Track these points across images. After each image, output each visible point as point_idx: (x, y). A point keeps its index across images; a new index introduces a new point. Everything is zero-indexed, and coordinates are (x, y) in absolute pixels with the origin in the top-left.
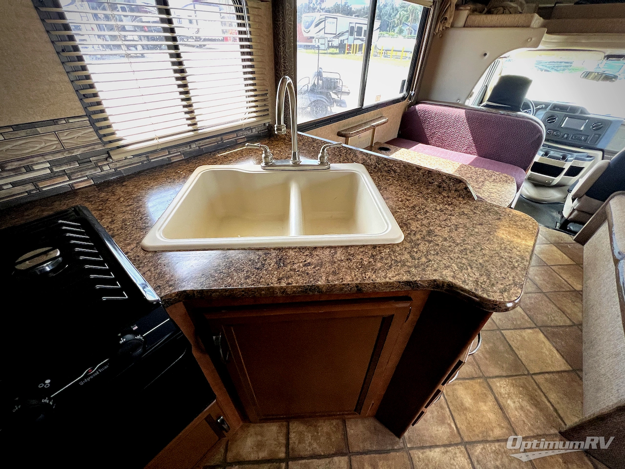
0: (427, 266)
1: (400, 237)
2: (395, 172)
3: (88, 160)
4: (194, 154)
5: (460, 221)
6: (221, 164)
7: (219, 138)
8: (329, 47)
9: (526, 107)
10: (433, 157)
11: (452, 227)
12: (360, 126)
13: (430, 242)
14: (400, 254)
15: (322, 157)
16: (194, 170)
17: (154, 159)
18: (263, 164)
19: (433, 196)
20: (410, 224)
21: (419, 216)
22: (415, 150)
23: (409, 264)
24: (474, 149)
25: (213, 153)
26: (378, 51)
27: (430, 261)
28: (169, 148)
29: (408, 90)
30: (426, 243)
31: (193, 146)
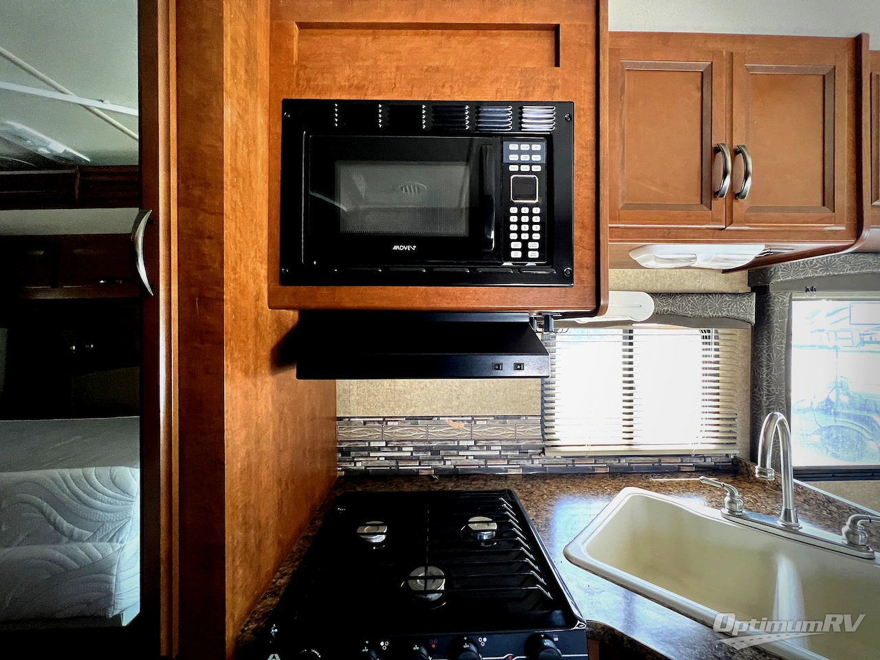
3: (526, 451)
4: (622, 470)
6: (656, 491)
7: (656, 459)
15: (853, 532)
16: (621, 489)
17: (580, 464)
18: (726, 511)
25: (646, 475)
28: (596, 458)
31: (623, 461)
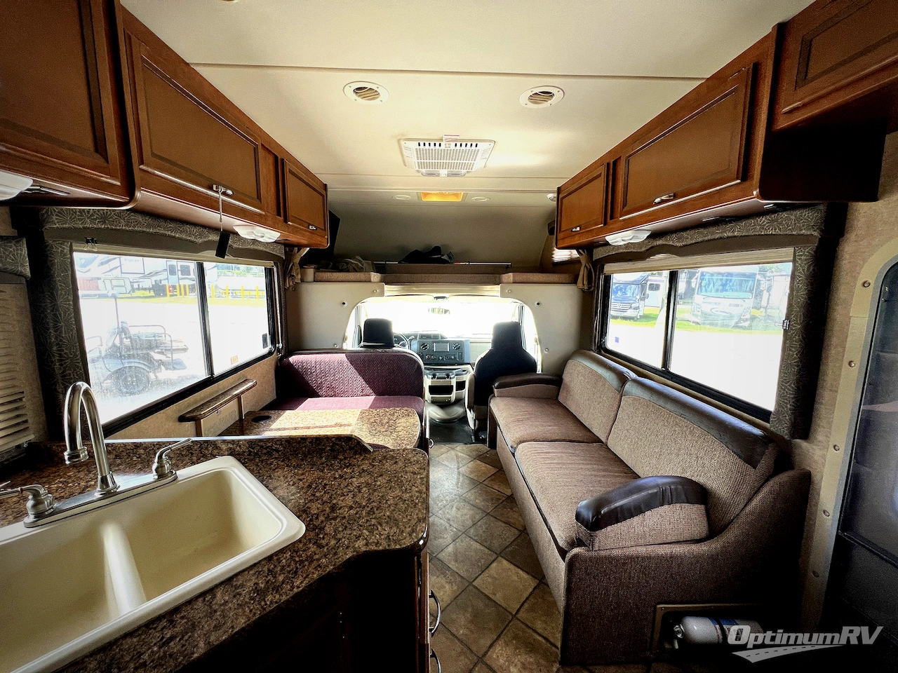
0: (338, 547)
1: (301, 528)
2: (277, 451)
5: (362, 480)
8: (133, 290)
9: (399, 339)
10: (328, 411)
11: (356, 490)
12: (216, 399)
13: (334, 519)
14: (304, 551)
15: (161, 466)
18: (30, 520)
19: (329, 464)
20: (309, 508)
21: (318, 494)
22: (304, 409)
23: (317, 557)
24: (368, 390)
26: (221, 291)
27: (340, 539)
29: (274, 342)
30: (332, 521)
